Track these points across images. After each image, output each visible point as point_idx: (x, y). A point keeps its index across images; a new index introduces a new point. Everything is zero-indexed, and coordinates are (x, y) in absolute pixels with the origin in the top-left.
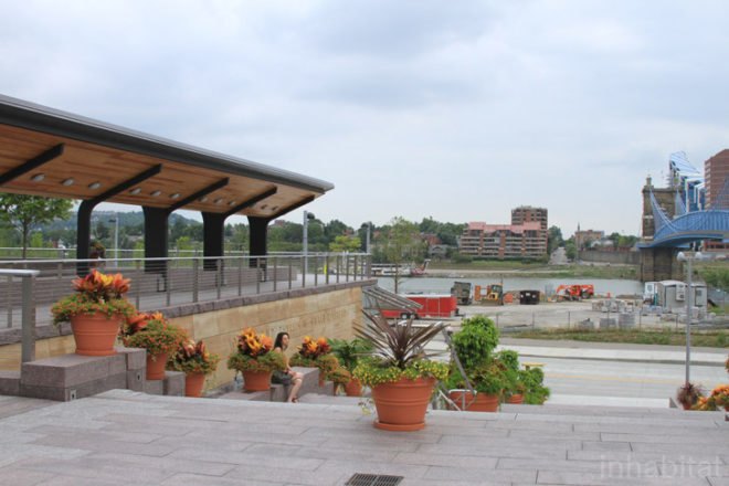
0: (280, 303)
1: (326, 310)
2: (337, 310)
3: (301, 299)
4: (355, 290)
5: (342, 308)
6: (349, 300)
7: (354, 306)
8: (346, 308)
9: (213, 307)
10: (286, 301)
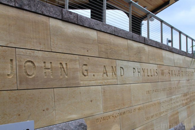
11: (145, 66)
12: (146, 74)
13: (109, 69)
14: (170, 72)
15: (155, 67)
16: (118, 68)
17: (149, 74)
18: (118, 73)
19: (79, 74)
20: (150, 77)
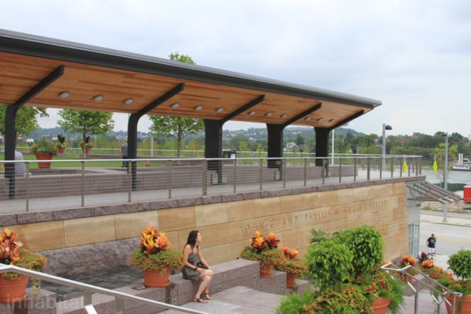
0: (308, 196)
1: (363, 201)
2: (376, 200)
3: (333, 192)
4: (397, 184)
5: (381, 200)
6: (391, 192)
7: (396, 197)
8: (387, 199)
9: (222, 199)
10: (314, 194)
11: (316, 211)
12: (318, 217)
13: (287, 221)
14: (347, 209)
15: (327, 209)
16: (294, 219)
17: (321, 216)
18: (293, 222)
19: (269, 227)
20: (323, 219)
